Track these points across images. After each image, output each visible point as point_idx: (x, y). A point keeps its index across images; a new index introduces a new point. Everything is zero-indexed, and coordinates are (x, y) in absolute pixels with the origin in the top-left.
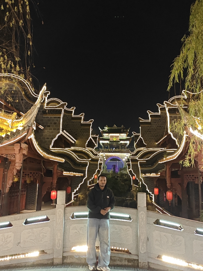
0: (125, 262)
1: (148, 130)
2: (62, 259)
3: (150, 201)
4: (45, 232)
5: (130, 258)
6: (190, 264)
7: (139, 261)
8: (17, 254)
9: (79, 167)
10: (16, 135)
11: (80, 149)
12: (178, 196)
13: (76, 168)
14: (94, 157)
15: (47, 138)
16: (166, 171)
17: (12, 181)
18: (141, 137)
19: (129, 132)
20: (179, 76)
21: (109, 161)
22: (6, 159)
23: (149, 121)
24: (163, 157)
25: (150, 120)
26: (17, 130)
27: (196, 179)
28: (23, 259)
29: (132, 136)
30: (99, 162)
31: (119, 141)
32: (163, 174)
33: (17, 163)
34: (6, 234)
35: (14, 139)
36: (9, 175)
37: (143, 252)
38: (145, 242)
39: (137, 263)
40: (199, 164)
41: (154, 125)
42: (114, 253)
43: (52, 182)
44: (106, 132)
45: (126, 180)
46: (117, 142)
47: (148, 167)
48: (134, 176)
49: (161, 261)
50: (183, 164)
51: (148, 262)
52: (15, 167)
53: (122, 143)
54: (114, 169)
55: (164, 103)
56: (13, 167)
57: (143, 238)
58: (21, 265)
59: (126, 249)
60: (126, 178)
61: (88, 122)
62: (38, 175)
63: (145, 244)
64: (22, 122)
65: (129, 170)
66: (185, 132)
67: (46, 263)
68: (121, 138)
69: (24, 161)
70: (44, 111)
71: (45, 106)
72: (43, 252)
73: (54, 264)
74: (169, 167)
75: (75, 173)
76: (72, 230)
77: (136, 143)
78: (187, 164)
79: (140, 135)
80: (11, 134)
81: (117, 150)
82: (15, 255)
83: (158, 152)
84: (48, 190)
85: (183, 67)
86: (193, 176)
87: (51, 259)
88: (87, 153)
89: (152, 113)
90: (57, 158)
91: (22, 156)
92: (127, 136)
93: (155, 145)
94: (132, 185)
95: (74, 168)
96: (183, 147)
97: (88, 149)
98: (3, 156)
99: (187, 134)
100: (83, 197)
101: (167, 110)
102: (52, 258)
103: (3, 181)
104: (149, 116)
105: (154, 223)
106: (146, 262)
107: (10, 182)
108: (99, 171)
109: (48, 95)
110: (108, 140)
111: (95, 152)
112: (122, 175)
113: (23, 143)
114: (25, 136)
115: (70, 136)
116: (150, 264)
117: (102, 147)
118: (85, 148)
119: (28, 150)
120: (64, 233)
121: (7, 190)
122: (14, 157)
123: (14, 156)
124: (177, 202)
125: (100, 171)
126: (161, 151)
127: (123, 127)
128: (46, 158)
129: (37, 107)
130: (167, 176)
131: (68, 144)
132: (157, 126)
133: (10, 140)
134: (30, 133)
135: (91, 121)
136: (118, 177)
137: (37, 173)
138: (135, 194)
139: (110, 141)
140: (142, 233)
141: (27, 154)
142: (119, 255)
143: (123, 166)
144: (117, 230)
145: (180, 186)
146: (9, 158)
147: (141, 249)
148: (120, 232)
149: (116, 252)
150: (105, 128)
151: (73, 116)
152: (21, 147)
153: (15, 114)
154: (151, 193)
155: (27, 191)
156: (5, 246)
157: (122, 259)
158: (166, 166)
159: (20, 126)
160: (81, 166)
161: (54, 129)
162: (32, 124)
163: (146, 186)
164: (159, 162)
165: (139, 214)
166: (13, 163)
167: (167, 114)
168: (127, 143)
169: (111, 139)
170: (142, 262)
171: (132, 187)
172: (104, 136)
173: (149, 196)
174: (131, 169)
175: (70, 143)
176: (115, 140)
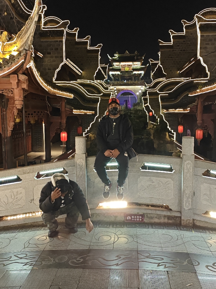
0: (164, 219)
1: (169, 55)
5: (171, 215)
7: (182, 218)
8: (31, 212)
9: (89, 104)
10: (10, 63)
13: (85, 105)
14: (105, 91)
15: (49, 69)
16: (197, 106)
17: (13, 123)
18: (160, 65)
19: (143, 60)
21: (120, 95)
22: (2, 96)
23: (171, 43)
26: (11, 56)
29: (148, 65)
30: (111, 97)
31: (132, 72)
32: (193, 110)
33: (16, 100)
34: (15, 191)
35: (8, 68)
36: (9, 116)
37: (188, 209)
38: (191, 197)
39: (179, 220)
41: (177, 48)
42: (151, 210)
43: (60, 123)
44: (116, 61)
45: (141, 117)
46: (129, 72)
47: (171, 101)
48: (152, 112)
49: (210, 218)
51: (193, 219)
52: (14, 105)
53: (135, 74)
54: (127, 104)
56: (12, 105)
57: (188, 192)
58: (38, 224)
59: (164, 204)
60: (140, 114)
62: (44, 114)
63: (190, 200)
64: (16, 45)
65: (145, 105)
68: (135, 68)
69: (25, 97)
70: (41, 33)
71: (42, 26)
74: (202, 100)
75: (85, 111)
76: (97, 184)
77: (153, 72)
79: (159, 63)
80: (3, 61)
81: (130, 82)
82: (29, 213)
83: (183, 83)
84: (57, 131)
88: (96, 86)
89: (175, 34)
90: (65, 93)
91: (22, 91)
92: (142, 65)
94: (147, 123)
95: (83, 105)
100: (94, 137)
101: (198, 27)
103: (3, 123)
104: (171, 37)
105: (203, 174)
106: (190, 219)
109: (45, 11)
110: (119, 70)
111: (106, 86)
112: (137, 111)
113: (21, 74)
114: (23, 64)
115: (75, 66)
116: (195, 221)
117: (112, 79)
118: (94, 81)
119: (29, 84)
120: (87, 188)
121: (9, 134)
122: (11, 92)
123: (12, 91)
126: (187, 81)
127: (137, 53)
128: (51, 93)
129: (34, 21)
130: (198, 112)
131: (74, 76)
132: (181, 50)
133: (3, 71)
134: (28, 60)
135: (100, 46)
136: (132, 113)
137: (42, 112)
138: (152, 132)
139: (121, 72)
140: (187, 187)
141: (27, 89)
142: (157, 211)
143: (137, 101)
144: (154, 184)
145: (213, 123)
146: (6, 94)
147: (186, 205)
148: (158, 185)
149: (152, 208)
150: (115, 55)
151: (77, 40)
152: (19, 80)
153: (6, 34)
154: (172, 131)
155: (32, 132)
156: (15, 204)
157: (161, 216)
158: (198, 100)
159: (14, 51)
160: (91, 102)
161: (56, 57)
162: (29, 47)
163: (167, 123)
164: (189, 95)
165: (184, 164)
166: (12, 101)
167: (198, 32)
168: (142, 74)
169: (123, 70)
170: (185, 220)
171: (147, 125)
172: (114, 65)
173: (168, 134)
174: (148, 104)
175: (76, 75)
176: (127, 70)
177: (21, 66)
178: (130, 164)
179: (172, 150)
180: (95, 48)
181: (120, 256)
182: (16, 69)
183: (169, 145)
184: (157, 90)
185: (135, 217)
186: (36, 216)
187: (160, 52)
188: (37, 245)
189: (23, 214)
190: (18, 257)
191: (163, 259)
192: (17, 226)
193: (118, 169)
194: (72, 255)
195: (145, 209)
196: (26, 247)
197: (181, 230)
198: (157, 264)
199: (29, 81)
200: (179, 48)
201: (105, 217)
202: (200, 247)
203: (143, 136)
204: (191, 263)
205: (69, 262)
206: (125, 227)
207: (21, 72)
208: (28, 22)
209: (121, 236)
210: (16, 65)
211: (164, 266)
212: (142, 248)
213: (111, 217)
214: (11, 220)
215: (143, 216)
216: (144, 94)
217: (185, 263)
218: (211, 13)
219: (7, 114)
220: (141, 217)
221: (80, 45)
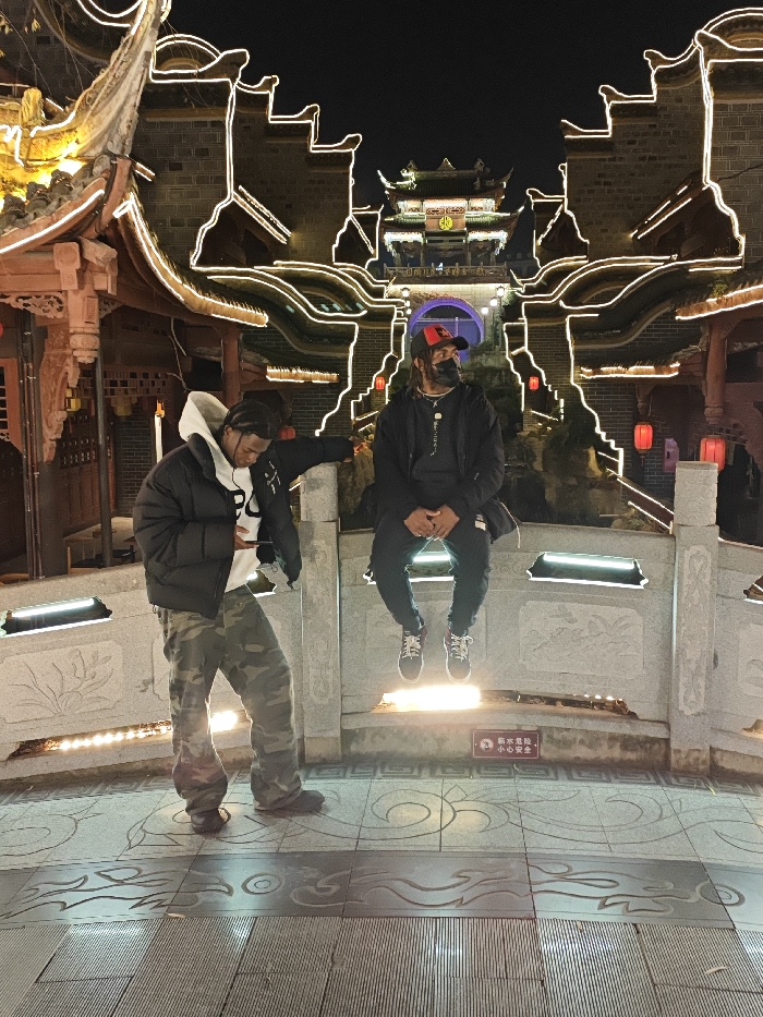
0: (610, 748)
1: (599, 176)
2: (339, 741)
5: (634, 733)
7: (674, 745)
8: (142, 724)
9: (319, 345)
10: (55, 203)
11: (310, 268)
13: (306, 352)
14: (372, 302)
15: (175, 223)
16: (705, 355)
17: (63, 415)
18: (566, 210)
19: (506, 191)
21: (423, 319)
22: (23, 317)
23: (607, 133)
25: (609, 130)
26: (57, 175)
29: (522, 209)
30: (393, 323)
31: (464, 234)
32: (691, 368)
33: (74, 333)
34: (87, 650)
35: (48, 220)
36: (48, 386)
37: (694, 712)
38: (704, 672)
39: (663, 752)
41: (628, 152)
42: (565, 716)
44: (408, 195)
45: (499, 393)
46: (454, 236)
47: (608, 337)
48: (538, 375)
51: (711, 748)
52: (68, 351)
53: (475, 241)
56: (60, 352)
57: (694, 654)
59: (610, 698)
62: (164, 383)
63: (702, 682)
64: (74, 137)
65: (515, 352)
68: (475, 216)
69: (105, 322)
71: (153, 70)
73: (307, 761)
74: (723, 336)
75: (308, 373)
77: (543, 236)
79: (563, 202)
80: (29, 196)
81: (456, 270)
82: (136, 727)
83: (651, 275)
88: (341, 284)
89: (621, 98)
90: (240, 308)
91: (96, 300)
92: (500, 209)
94: (521, 415)
95: (296, 352)
97: (343, 268)
98: (9, 305)
101: (705, 75)
103: (26, 415)
104: (607, 111)
105: (745, 592)
106: (701, 748)
107: (59, 417)
108: (392, 362)
110: (419, 227)
111: (374, 282)
112: (483, 372)
113: (91, 240)
114: (99, 204)
115: (266, 211)
116: (718, 755)
117: (392, 258)
118: (332, 265)
119: (119, 276)
121: (48, 452)
122: (57, 306)
123: (60, 301)
125: (397, 360)
126: (666, 269)
127: (481, 169)
128: (195, 308)
129: (141, 53)
130: (710, 376)
131: (262, 249)
132: (641, 159)
133: (29, 228)
134: (120, 190)
135: (353, 141)
137: (157, 377)
138: (539, 446)
139: (428, 235)
140: (692, 637)
141: (115, 294)
142: (586, 721)
143: (482, 337)
144: (575, 626)
146: (38, 312)
147: (685, 699)
148: (590, 632)
149: (568, 709)
150: (405, 174)
151: (272, 120)
152: (84, 261)
153: (34, 98)
154: (613, 443)
155: (114, 447)
156: (89, 695)
157: (598, 739)
158: (711, 334)
159: (67, 157)
160: (326, 340)
161: (201, 181)
162: (124, 144)
163: (593, 417)
164: (677, 318)
165: (681, 557)
166: (57, 335)
167: (705, 93)
168: (498, 241)
169: (431, 226)
170: (685, 749)
171: (521, 421)
172: (403, 209)
173: (596, 453)
174: (525, 348)
175: (268, 244)
176: (447, 229)
177: (93, 211)
178: (494, 556)
179: (607, 509)
180: (335, 148)
181: (464, 874)
182: (76, 221)
183: (597, 493)
184: (556, 296)
185: (510, 741)
186: (160, 739)
187: (566, 165)
188: (173, 837)
189: (116, 730)
190: (109, 878)
191: (617, 884)
192: (96, 772)
193: (451, 575)
194: (301, 872)
195: (544, 713)
196: (133, 844)
197: (669, 784)
198: (598, 902)
199: (119, 267)
200: (635, 151)
201: (405, 740)
202: (741, 844)
204: (713, 896)
205: (292, 895)
206: (475, 772)
207: (93, 232)
208: (120, 55)
209: (462, 805)
210: (76, 207)
211: (622, 906)
212: (540, 844)
213: (425, 740)
214: (72, 753)
215: (535, 736)
216: (511, 310)
217: (695, 897)
218: (748, 27)
219: (42, 383)
220: (527, 741)
221: (282, 136)
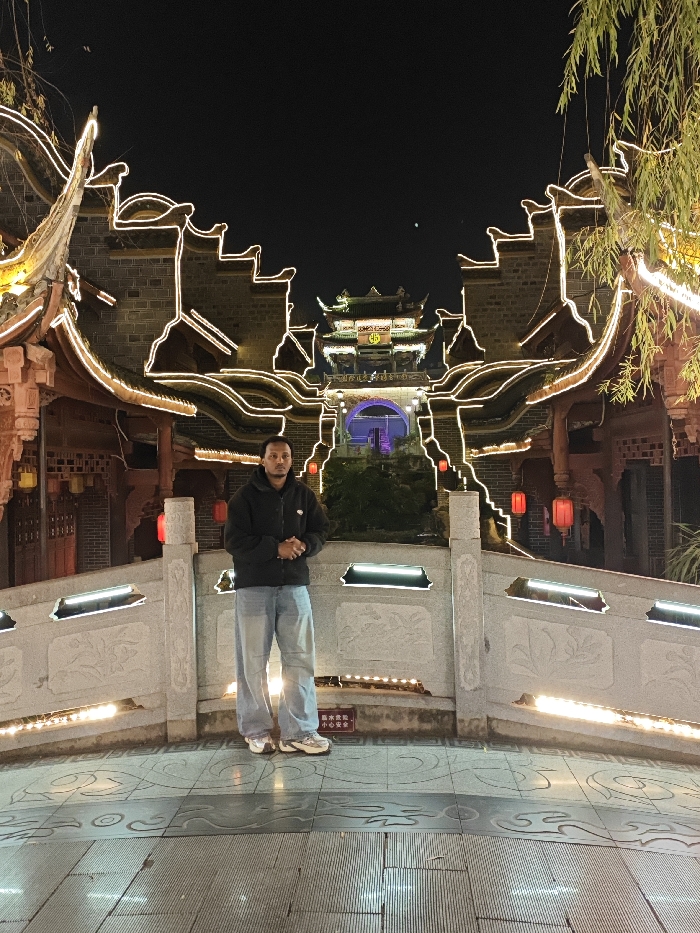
0: (410, 720)
1: (491, 297)
2: (195, 723)
3: (498, 540)
4: (132, 640)
5: (428, 707)
6: (628, 718)
7: (459, 716)
8: (39, 716)
9: (251, 434)
10: (4, 317)
11: (252, 374)
12: (593, 514)
13: (242, 440)
14: (303, 401)
16: (551, 432)
17: (11, 485)
18: (465, 325)
19: (423, 312)
20: (604, 50)
21: (358, 416)
23: (495, 264)
24: (542, 382)
25: (497, 261)
26: (7, 296)
27: (657, 451)
28: (63, 729)
29: (436, 327)
30: (321, 419)
31: (389, 347)
32: (540, 443)
33: (19, 417)
37: (472, 687)
38: (477, 654)
39: (452, 722)
40: (666, 394)
41: (513, 278)
42: (374, 695)
43: (158, 487)
44: (342, 316)
45: (417, 476)
46: (382, 348)
47: (492, 423)
48: (445, 459)
49: (534, 714)
50: (611, 395)
51: (488, 718)
52: (14, 432)
53: (400, 353)
54: (376, 441)
55: (548, 192)
56: (8, 433)
57: (469, 641)
58: (58, 748)
59: (413, 682)
60: (415, 469)
61: (275, 279)
62: (108, 463)
63: (477, 662)
64: (22, 267)
65: (427, 440)
66: (620, 279)
67: (142, 738)
68: (399, 332)
69: (46, 409)
70: (111, 237)
71: (116, 221)
72: (129, 703)
73: (170, 740)
74: (563, 417)
75: (237, 455)
76: (225, 627)
77: (450, 347)
78: (625, 392)
79: (462, 320)
81: (385, 377)
82: (34, 718)
84: (148, 514)
85: (619, 14)
86: (644, 441)
87: (157, 725)
88: (277, 386)
89: (505, 237)
90: (168, 400)
91: (37, 391)
92: (419, 326)
93: (515, 352)
94: (435, 493)
95: (234, 441)
96: (611, 337)
97: (281, 374)
99: (627, 284)
101: (557, 217)
102: (162, 720)
104: (495, 247)
105: (507, 590)
106: (480, 717)
108: (322, 450)
109: (123, 178)
110: (351, 342)
111: (308, 386)
112: (404, 459)
113: (34, 344)
114: (39, 317)
115: (215, 330)
116: (494, 724)
117: (331, 367)
118: (272, 372)
119: (57, 372)
120: (197, 640)
122: (6, 396)
123: (8, 393)
124: (588, 536)
125: (327, 449)
127: (402, 294)
128: (126, 399)
129: (71, 206)
130: (556, 449)
131: (210, 360)
132: (525, 283)
134: (55, 306)
135: (289, 273)
136: (391, 465)
137: (101, 457)
139: (360, 348)
140: (467, 627)
141: (53, 386)
142: (390, 699)
143: (408, 431)
144: (379, 622)
145: (599, 480)
147: (465, 677)
148: (391, 626)
149: (378, 691)
150: (339, 300)
151: (223, 258)
152: (28, 362)
154: (500, 511)
155: (76, 524)
157: (400, 713)
158: (553, 415)
159: (17, 283)
160: (258, 430)
161: (154, 305)
162: (58, 272)
163: (484, 489)
164: (527, 403)
165: (455, 564)
166: (7, 420)
167: (558, 232)
168: (419, 352)
169: (362, 340)
170: (467, 719)
171: (435, 498)
172: (338, 328)
173: (496, 523)
174: (432, 437)
175: (216, 356)
176: (376, 343)
177: (34, 322)
182: (21, 330)
185: (332, 717)
188: (47, 795)
189: (17, 722)
191: (383, 809)
195: (359, 695)
196: (14, 801)
197: (452, 745)
198: (365, 820)
199: (57, 364)
200: (519, 278)
202: (492, 782)
203: (422, 531)
204: (454, 814)
207: (34, 339)
208: (56, 207)
210: (20, 319)
211: (381, 822)
215: (351, 713)
217: (441, 816)
220: (345, 717)
221: (230, 270)
